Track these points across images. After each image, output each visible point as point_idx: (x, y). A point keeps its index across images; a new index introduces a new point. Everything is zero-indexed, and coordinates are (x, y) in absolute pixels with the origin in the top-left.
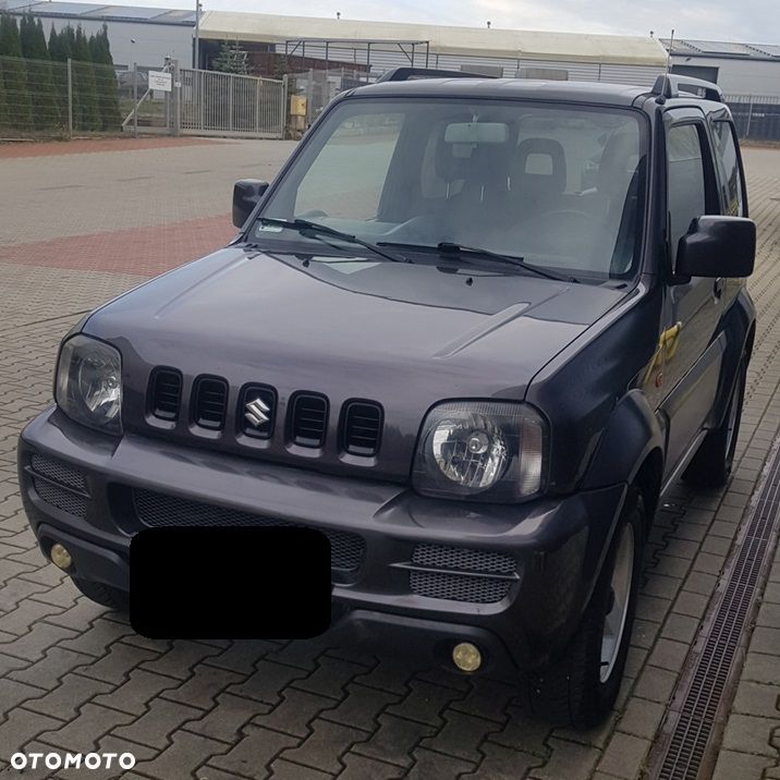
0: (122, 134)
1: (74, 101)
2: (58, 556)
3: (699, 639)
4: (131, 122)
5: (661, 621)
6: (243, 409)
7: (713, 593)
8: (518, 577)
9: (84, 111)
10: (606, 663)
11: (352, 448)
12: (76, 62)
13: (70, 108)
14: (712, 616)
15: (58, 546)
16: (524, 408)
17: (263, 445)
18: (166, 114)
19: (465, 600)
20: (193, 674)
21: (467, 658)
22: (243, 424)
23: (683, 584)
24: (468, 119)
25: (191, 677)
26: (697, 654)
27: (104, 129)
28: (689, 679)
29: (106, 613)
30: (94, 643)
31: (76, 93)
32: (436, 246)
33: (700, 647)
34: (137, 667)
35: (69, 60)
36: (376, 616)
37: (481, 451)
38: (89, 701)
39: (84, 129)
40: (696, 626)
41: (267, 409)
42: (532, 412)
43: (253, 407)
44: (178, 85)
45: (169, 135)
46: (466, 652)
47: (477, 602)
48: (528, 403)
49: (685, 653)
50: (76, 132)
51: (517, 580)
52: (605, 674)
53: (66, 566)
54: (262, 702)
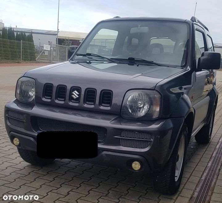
0: (36, 62)
1: (22, 52)
2: (16, 142)
3: (203, 176)
4: (38, 59)
5: (192, 172)
6: (71, 94)
7: (207, 166)
8: (152, 140)
9: (25, 55)
10: (176, 176)
11: (103, 104)
12: (23, 41)
13: (21, 54)
14: (207, 171)
15: (16, 139)
16: (155, 91)
17: (77, 104)
18: (48, 58)
19: (136, 148)
20: (54, 180)
21: (136, 166)
22: (71, 99)
23: (198, 164)
24: (137, 26)
25: (53, 180)
26: (202, 180)
27: (31, 60)
28: (201, 185)
29: (29, 165)
30: (25, 172)
31: (23, 50)
32: (128, 59)
33: (203, 178)
34: (38, 177)
35: (21, 41)
36: (110, 153)
37: (142, 106)
38: (24, 185)
39: (25, 60)
40: (202, 173)
41: (78, 94)
42: (157, 92)
43: (74, 93)
44: (52, 49)
45: (49, 63)
46: (136, 164)
47: (140, 148)
48: (156, 90)
49: (199, 179)
50: (23, 61)
51: (152, 141)
52: (176, 179)
53: (18, 144)
54: (75, 186)
